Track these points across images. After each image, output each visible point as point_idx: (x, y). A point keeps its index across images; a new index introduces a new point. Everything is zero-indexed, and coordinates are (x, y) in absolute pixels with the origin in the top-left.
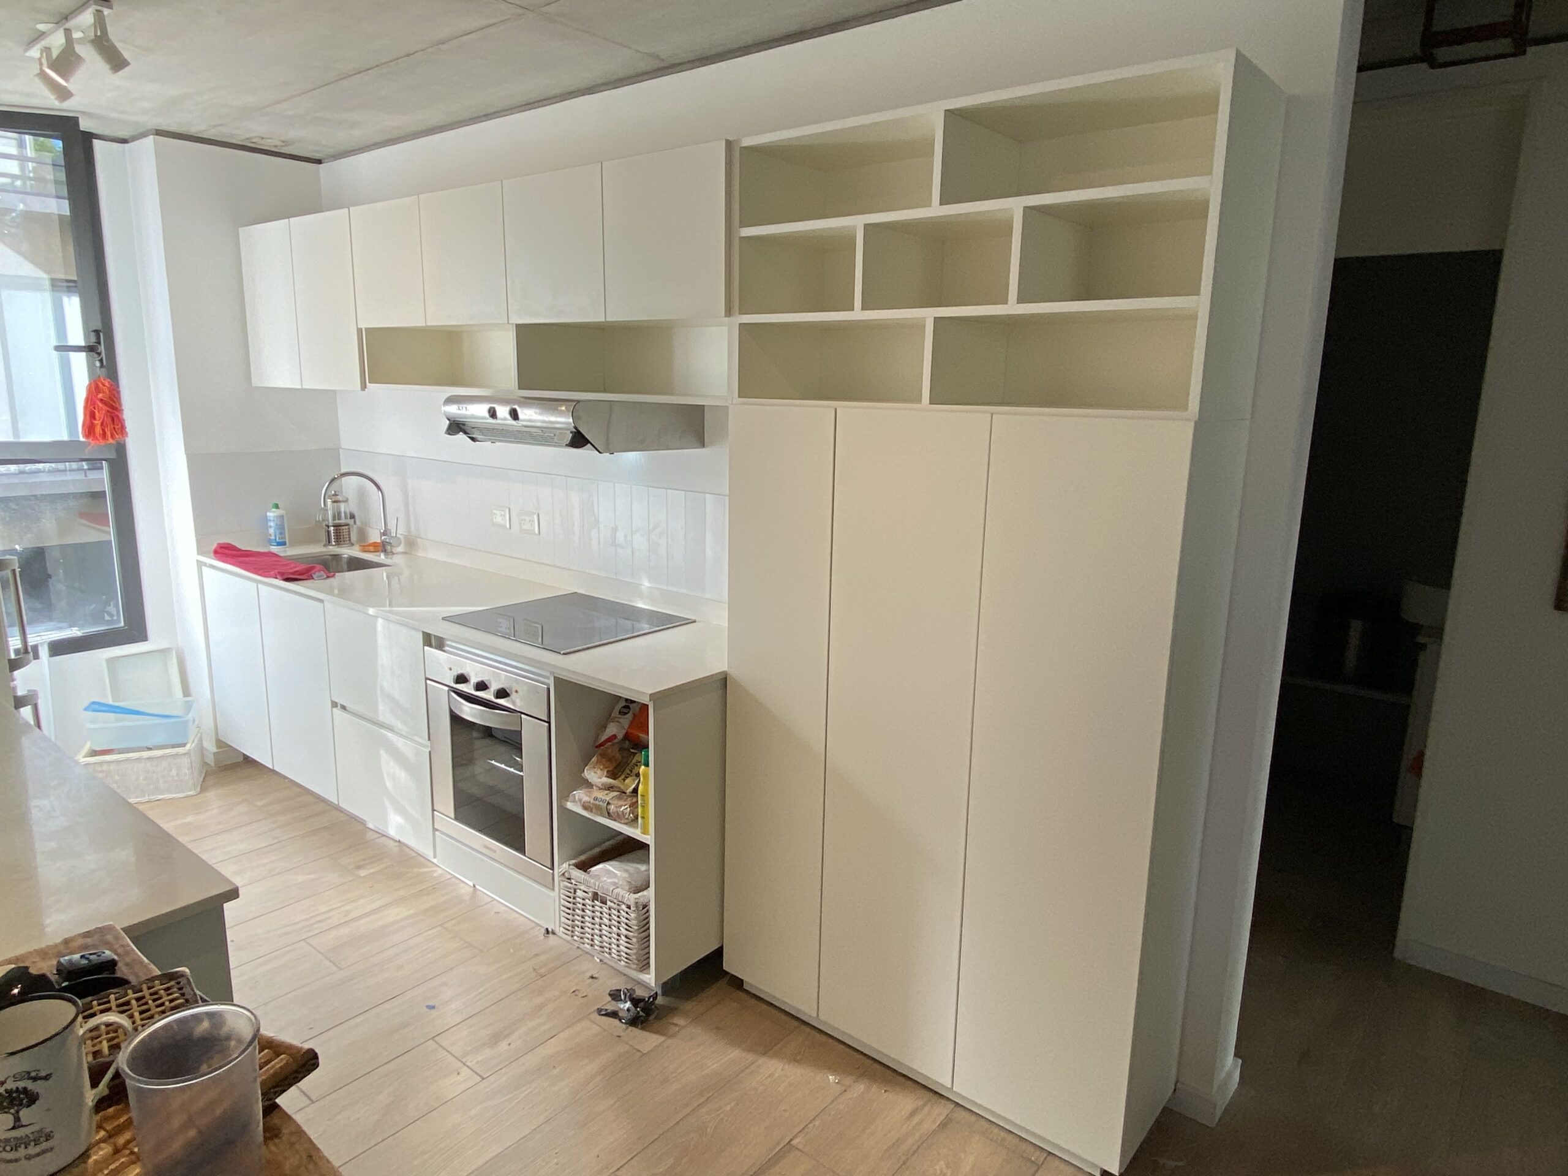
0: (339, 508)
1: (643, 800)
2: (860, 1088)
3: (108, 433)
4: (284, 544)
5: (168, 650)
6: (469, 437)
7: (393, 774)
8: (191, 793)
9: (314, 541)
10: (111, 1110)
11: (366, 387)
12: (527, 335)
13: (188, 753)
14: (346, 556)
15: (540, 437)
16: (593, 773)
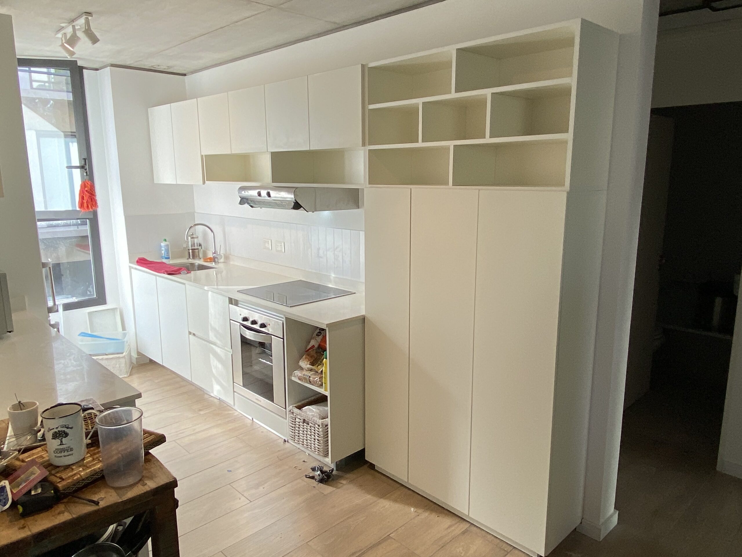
0: (194, 241)
1: (325, 375)
2: (426, 514)
3: (90, 206)
4: (169, 258)
5: (116, 309)
6: (250, 206)
7: (216, 366)
8: (126, 376)
9: (181, 257)
10: (92, 449)
11: (205, 183)
12: (275, 156)
13: (124, 357)
14: (197, 264)
15: (280, 204)
16: (303, 363)
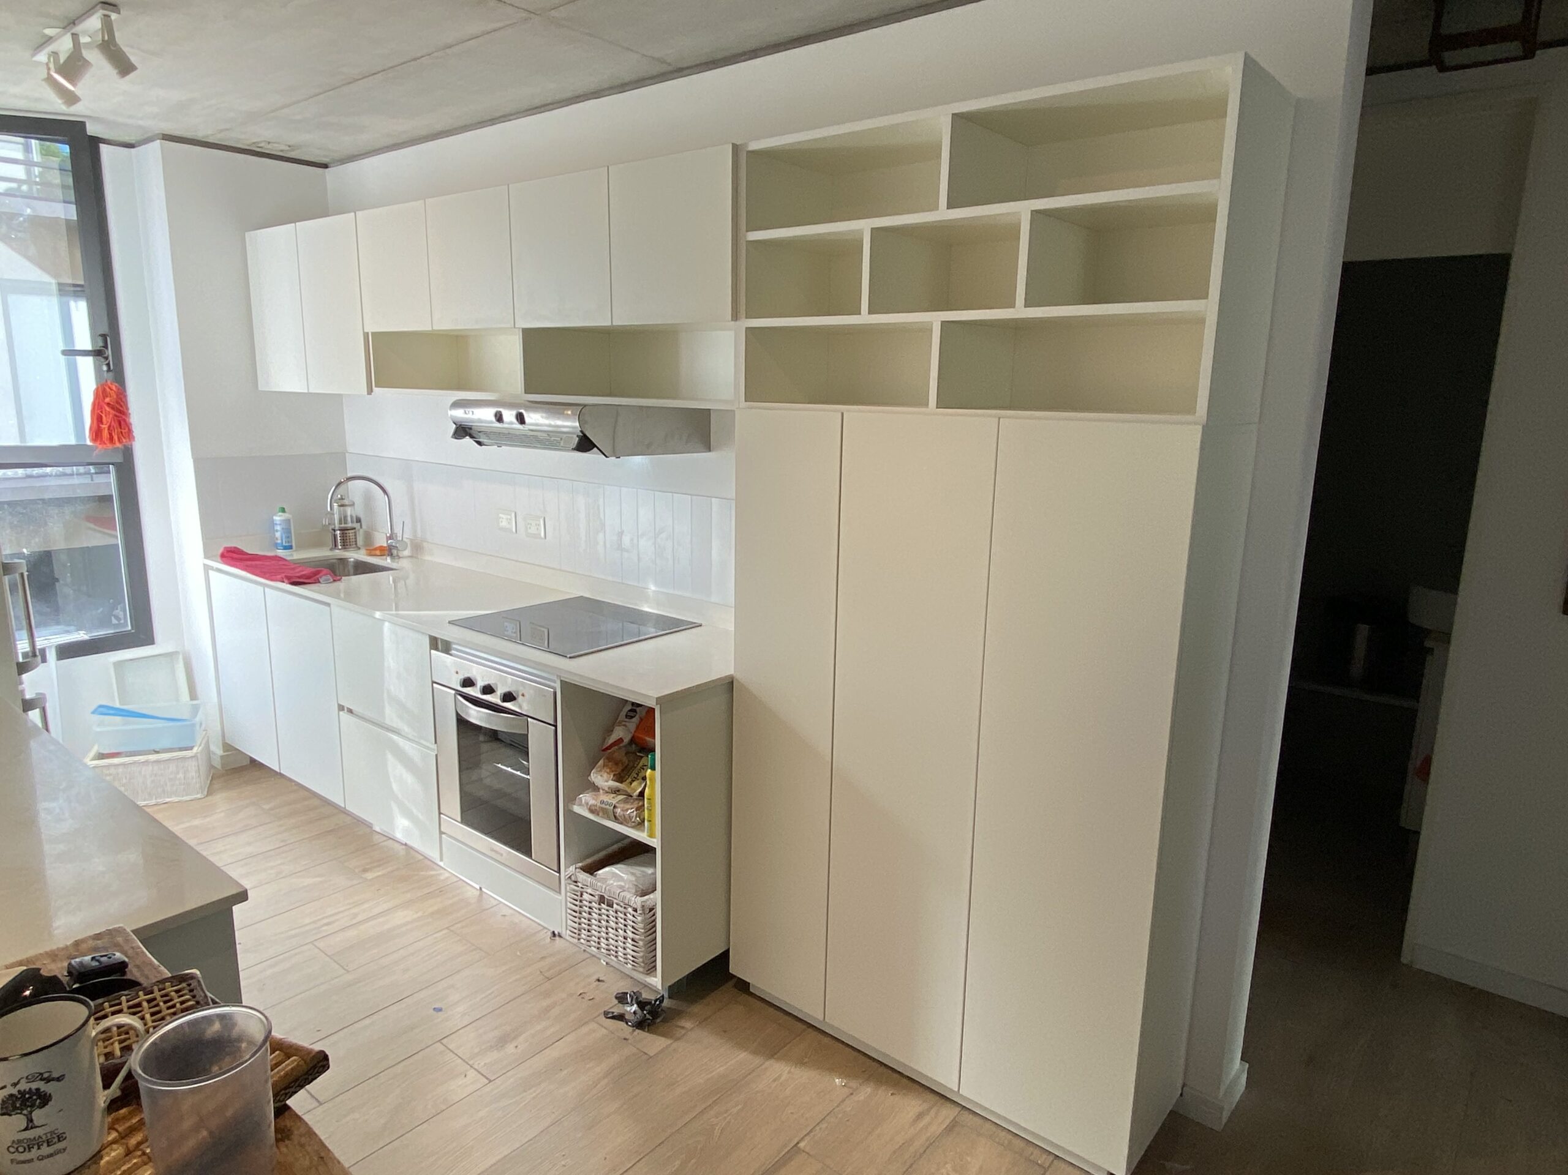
0: (345, 512)
1: (649, 803)
2: (866, 1091)
3: (116, 437)
4: (290, 547)
5: (176, 653)
6: (476, 441)
7: (401, 777)
8: (199, 796)
9: (318, 544)
10: (123, 1111)
11: (372, 391)
12: (531, 337)
13: (195, 757)
14: (352, 560)
15: (546, 441)
16: (599, 777)
